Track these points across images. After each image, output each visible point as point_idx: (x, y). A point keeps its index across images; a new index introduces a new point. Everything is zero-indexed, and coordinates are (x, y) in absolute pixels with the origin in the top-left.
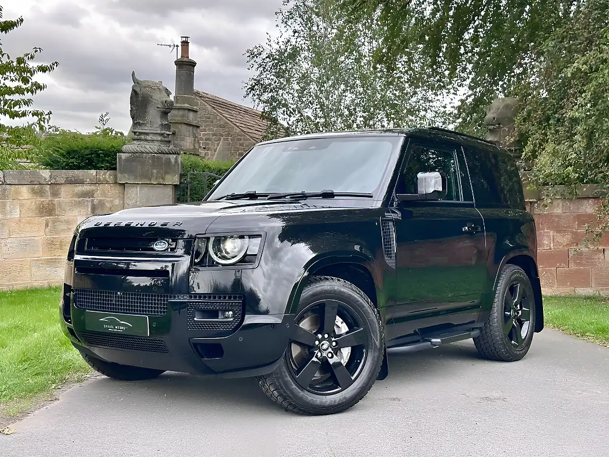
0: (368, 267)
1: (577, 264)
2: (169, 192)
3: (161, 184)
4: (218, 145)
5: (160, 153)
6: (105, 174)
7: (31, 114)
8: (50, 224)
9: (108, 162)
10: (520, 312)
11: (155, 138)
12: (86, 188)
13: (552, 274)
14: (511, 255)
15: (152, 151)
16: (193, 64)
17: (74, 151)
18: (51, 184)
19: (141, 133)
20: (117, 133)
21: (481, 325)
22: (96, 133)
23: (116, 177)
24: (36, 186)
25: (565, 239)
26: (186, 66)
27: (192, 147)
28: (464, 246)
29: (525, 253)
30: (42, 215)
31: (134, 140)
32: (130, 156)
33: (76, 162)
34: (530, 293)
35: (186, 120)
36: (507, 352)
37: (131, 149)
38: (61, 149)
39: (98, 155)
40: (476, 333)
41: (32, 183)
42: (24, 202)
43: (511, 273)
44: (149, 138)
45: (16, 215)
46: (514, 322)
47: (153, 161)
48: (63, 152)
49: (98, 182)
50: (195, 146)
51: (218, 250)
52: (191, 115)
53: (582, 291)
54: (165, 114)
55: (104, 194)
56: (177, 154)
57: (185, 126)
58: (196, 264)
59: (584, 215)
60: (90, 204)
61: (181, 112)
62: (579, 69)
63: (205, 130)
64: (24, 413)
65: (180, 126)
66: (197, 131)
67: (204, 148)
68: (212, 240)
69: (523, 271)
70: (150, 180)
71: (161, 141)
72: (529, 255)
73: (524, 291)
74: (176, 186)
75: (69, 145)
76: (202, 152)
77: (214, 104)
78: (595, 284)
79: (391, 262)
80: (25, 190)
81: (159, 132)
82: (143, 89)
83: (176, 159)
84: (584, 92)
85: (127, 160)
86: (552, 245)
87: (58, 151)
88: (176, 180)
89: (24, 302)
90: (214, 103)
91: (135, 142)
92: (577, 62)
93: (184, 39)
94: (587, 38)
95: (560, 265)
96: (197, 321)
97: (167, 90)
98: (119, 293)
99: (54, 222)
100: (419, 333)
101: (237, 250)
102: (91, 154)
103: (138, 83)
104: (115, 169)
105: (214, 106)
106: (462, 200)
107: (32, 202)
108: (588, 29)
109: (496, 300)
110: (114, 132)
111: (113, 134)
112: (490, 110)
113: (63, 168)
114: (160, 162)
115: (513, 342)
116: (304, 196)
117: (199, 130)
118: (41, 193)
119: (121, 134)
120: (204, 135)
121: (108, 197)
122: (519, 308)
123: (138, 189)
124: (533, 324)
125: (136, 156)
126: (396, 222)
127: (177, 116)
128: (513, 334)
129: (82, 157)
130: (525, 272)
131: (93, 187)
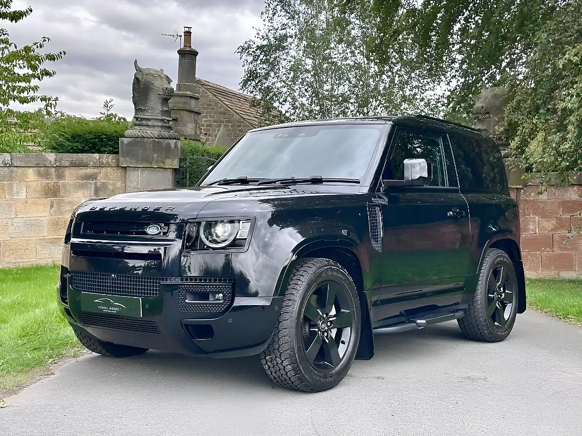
0: (355, 252)
1: (561, 249)
2: (169, 175)
3: (161, 168)
4: (219, 130)
5: (160, 138)
6: (107, 158)
7: (39, 99)
8: (55, 205)
9: (111, 146)
10: (503, 294)
11: (156, 124)
12: (89, 171)
13: (537, 258)
14: (495, 240)
15: (152, 136)
16: (195, 54)
17: (79, 136)
18: (57, 166)
19: (142, 119)
20: (120, 119)
21: (465, 306)
22: (100, 119)
23: (118, 161)
24: (42, 169)
25: (549, 224)
26: (188, 55)
27: (193, 133)
28: (448, 232)
29: (509, 237)
30: (48, 196)
31: (136, 125)
32: (131, 141)
33: (80, 146)
34: (513, 276)
35: (187, 107)
36: (490, 333)
37: (133, 134)
38: (66, 133)
39: (102, 140)
40: (459, 314)
41: (37, 166)
42: (30, 183)
43: (496, 256)
44: (150, 123)
45: (23, 195)
46: (497, 305)
47: (154, 147)
48: (68, 136)
49: (101, 166)
50: (196, 132)
51: (209, 234)
52: (193, 102)
53: (566, 275)
54: (165, 100)
55: (106, 177)
56: (177, 139)
57: (187, 113)
58: (187, 248)
59: (568, 201)
60: (93, 186)
61: (183, 99)
62: (570, 61)
63: (206, 117)
64: (20, 387)
65: (182, 113)
66: (198, 118)
67: (206, 134)
68: (203, 224)
69: (506, 255)
70: (151, 163)
71: (162, 127)
72: (513, 239)
73: (507, 274)
74: (175, 169)
75: (74, 130)
76: (203, 138)
77: (216, 91)
78: (578, 268)
79: (377, 246)
80: (31, 173)
81: (160, 118)
82: (144, 77)
83: (176, 144)
84: (576, 82)
85: (129, 144)
86: (537, 229)
87: (63, 135)
88: (176, 164)
89: (29, 279)
90: (214, 91)
91: (137, 127)
92: (569, 54)
93: (187, 29)
94: (576, 30)
95: (545, 249)
96: (188, 303)
97: (168, 77)
98: (113, 275)
99: (59, 203)
100: (405, 314)
101: (227, 234)
102: (95, 138)
103: (140, 71)
104: (117, 153)
105: (214, 93)
106: (447, 186)
107: (38, 184)
108: (578, 22)
109: (480, 283)
110: (117, 118)
111: (116, 120)
112: (478, 99)
113: (68, 152)
114: (160, 147)
115: (496, 323)
116: (294, 182)
117: (200, 117)
118: (46, 175)
119: (124, 119)
120: (205, 121)
121: (110, 180)
122: (502, 291)
123: (140, 172)
124: (516, 306)
125: (137, 141)
126: (383, 208)
127: (179, 103)
128: (496, 315)
129: (86, 141)
130: (509, 256)
131: (96, 170)
